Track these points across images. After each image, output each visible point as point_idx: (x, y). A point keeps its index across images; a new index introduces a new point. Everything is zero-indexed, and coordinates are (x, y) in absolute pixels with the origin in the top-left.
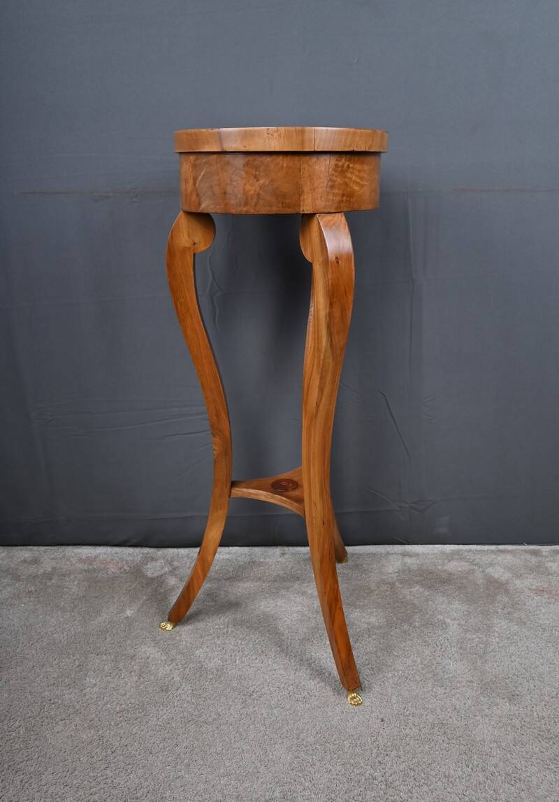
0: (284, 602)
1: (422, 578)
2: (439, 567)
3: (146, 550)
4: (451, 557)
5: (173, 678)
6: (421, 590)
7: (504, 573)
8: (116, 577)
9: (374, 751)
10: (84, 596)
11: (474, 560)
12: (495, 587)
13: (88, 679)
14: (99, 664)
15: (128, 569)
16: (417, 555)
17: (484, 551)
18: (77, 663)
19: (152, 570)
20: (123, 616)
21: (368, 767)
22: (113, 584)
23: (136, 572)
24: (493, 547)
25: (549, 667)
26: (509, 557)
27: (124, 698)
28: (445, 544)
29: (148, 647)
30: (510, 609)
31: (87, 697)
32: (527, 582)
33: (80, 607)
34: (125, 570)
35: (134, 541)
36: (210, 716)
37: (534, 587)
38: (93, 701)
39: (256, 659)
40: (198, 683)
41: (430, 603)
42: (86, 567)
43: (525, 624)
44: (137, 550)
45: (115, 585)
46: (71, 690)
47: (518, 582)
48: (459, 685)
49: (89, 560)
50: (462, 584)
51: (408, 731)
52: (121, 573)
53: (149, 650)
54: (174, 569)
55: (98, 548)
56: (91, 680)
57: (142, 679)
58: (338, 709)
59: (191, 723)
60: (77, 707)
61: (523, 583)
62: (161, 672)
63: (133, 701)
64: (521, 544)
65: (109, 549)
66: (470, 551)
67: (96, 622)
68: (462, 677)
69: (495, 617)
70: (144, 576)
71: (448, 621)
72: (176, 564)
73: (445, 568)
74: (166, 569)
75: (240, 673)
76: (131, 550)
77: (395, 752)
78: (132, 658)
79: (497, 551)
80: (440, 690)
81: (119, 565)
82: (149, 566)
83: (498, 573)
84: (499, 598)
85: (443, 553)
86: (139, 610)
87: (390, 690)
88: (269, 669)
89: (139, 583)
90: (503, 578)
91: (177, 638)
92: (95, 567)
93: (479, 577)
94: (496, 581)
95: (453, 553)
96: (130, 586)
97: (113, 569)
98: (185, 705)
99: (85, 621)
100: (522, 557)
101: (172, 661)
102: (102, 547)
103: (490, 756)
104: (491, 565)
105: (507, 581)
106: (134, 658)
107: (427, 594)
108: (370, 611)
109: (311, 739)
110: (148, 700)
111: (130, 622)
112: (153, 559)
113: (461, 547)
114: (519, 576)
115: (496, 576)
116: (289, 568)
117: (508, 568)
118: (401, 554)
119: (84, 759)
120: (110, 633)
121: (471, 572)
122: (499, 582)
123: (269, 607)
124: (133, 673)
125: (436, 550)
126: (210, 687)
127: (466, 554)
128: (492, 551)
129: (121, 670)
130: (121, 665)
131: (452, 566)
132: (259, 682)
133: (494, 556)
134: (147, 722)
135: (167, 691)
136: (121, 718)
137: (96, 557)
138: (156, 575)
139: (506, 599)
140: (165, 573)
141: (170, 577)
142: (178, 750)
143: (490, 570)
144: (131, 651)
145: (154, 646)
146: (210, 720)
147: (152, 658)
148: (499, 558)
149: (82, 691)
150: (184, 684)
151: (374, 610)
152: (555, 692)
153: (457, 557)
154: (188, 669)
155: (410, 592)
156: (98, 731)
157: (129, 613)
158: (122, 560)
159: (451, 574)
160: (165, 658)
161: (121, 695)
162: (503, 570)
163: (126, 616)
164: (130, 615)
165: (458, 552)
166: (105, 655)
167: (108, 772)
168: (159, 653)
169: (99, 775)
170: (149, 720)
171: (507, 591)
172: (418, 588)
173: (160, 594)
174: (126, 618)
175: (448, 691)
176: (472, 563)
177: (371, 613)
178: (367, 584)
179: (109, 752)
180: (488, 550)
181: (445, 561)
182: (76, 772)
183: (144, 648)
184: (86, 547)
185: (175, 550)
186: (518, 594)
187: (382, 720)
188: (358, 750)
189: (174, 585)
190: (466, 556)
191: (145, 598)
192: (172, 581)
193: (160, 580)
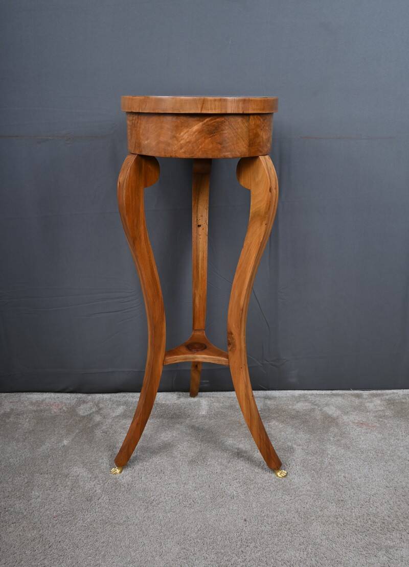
0: (179, 434)
1: (278, 415)
2: (290, 407)
3: (80, 395)
4: (298, 399)
5: (96, 491)
6: (276, 424)
7: (336, 411)
8: (57, 415)
9: (239, 543)
10: (33, 430)
11: (315, 402)
12: (330, 421)
13: (33, 492)
14: (42, 481)
15: (66, 409)
16: (274, 398)
17: (322, 395)
18: (26, 481)
19: (83, 410)
20: (61, 445)
21: (234, 555)
22: (55, 421)
23: (72, 411)
24: (329, 392)
25: (365, 480)
26: (340, 399)
27: (60, 506)
28: (294, 390)
29: (79, 468)
30: (338, 437)
31: (32, 506)
32: (352, 418)
33: (30, 438)
34: (64, 411)
35: (71, 389)
36: (121, 519)
37: (356, 421)
38: (37, 509)
39: (156, 476)
40: (113, 494)
41: (283, 433)
42: (35, 408)
43: (349, 449)
44: (73, 395)
45: (56, 422)
46: (21, 501)
47: (345, 418)
48: (301, 493)
49: (38, 403)
50: (306, 419)
51: (263, 528)
52: (61, 413)
53: (79, 470)
54: (100, 409)
55: (44, 394)
56: (35, 493)
57: (73, 492)
58: (214, 513)
59: (107, 524)
60: (25, 513)
61: (349, 418)
62: (88, 486)
63: (66, 508)
64: (349, 389)
65: (53, 395)
66: (312, 395)
67: (41, 449)
68: (303, 488)
69: (328, 443)
70: (77, 415)
71: (295, 446)
72: (101, 405)
73: (294, 407)
74: (94, 410)
75: (144, 486)
76: (68, 395)
77: (253, 544)
78: (66, 476)
79: (332, 395)
80: (287, 498)
81: (60, 407)
82: (82, 407)
83: (332, 411)
84: (331, 429)
85: (293, 396)
86: (72, 440)
87: (251, 498)
88: (166, 483)
89: (73, 420)
90: (334, 415)
91: (100, 461)
92: (42, 408)
93: (318, 414)
94: (330, 417)
95: (300, 396)
96: (67, 422)
97: (55, 410)
98: (104, 511)
99: (33, 449)
100: (349, 399)
101: (95, 478)
102: (47, 393)
103: (321, 546)
104: (327, 405)
105: (338, 416)
106: (68, 476)
107: (281, 426)
108: (239, 439)
109: (194, 535)
110: (77, 507)
111: (66, 449)
112: (84, 402)
113: (306, 392)
114: (347, 413)
115: (330, 413)
116: (183, 408)
117: (338, 408)
118: (263, 397)
119: (28, 552)
120: (51, 457)
121: (313, 410)
122: (332, 418)
123: (167, 437)
124: (66, 488)
125: (288, 395)
126: (123, 498)
127: (310, 397)
128: (328, 395)
129: (57, 485)
130: (58, 482)
131: (300, 406)
132: (158, 493)
133: (329, 399)
134: (75, 524)
135: (91, 500)
136: (57, 522)
137: (43, 401)
138: (86, 414)
139: (336, 430)
140: (93, 413)
141: (96, 416)
142: (97, 544)
143: (326, 409)
144: (65, 471)
145: (83, 467)
146: (122, 521)
147: (82, 476)
148: (333, 400)
149: (29, 501)
150: (103, 495)
151: (243, 439)
152: (368, 498)
153: (303, 399)
154: (106, 484)
155: (269, 425)
156: (39, 531)
157: (65, 442)
158: (62, 402)
159: (298, 412)
160: (91, 476)
161: (57, 504)
162: (335, 409)
163: (63, 445)
164: (66, 444)
165: (304, 396)
166: (47, 474)
167: (46, 561)
168: (87, 473)
169: (39, 564)
170: (77, 522)
171: (337, 424)
172: (274, 422)
173: (89, 428)
174: (64, 446)
175: (293, 498)
176: (313, 404)
177: (240, 441)
178: (238, 420)
179: (47, 547)
180: (325, 394)
181: (295, 402)
182: (22, 562)
183: (75, 469)
184: (36, 393)
185: (101, 395)
186: (345, 426)
187: (245, 521)
188: (227, 542)
189: (99, 421)
190: (309, 399)
191: (77, 431)
192: (98, 418)
193: (89, 417)
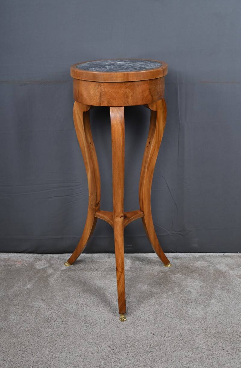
0: (109, 281)
1: (181, 270)
2: (192, 264)
3: (36, 255)
4: (198, 259)
5: (53, 316)
6: (180, 276)
7: (225, 267)
8: (20, 269)
9: (149, 347)
10: (4, 278)
11: (210, 261)
12: (220, 274)
13: (10, 317)
14: (15, 310)
15: (26, 264)
16: (180, 258)
17: (217, 256)
18: (5, 310)
19: (39, 265)
20: (26, 288)
21: (145, 353)
22: (19, 272)
23: (31, 266)
24: (222, 254)
25: (238, 312)
26: (229, 259)
27: (29, 325)
28: (196, 253)
29: (40, 302)
30: (224, 285)
31: (11, 325)
32: (236, 272)
33: (3, 283)
34: (25, 265)
35: (30, 250)
36: (71, 333)
37: (239, 274)
38: (14, 326)
39: (94, 308)
40: (65, 318)
41: (184, 282)
42: (4, 264)
43: (230, 292)
44: (31, 255)
45: (20, 273)
46: (3, 321)
47: (231, 272)
48: (192, 319)
49: (5, 260)
50: (202, 272)
51: (165, 339)
52: (23, 267)
53: (39, 304)
54: (52, 265)
55: (10, 254)
56: (12, 317)
57: (37, 317)
58: (133, 330)
59: (62, 336)
60: (7, 329)
61: (234, 272)
62: (47, 314)
63: (33, 326)
64: (237, 252)
65: (16, 255)
66: (209, 256)
67: (12, 291)
68: (195, 316)
69: (216, 289)
70: (35, 268)
71: (192, 290)
72: (52, 262)
73: (195, 265)
74: (47, 265)
75: (86, 314)
76: (27, 255)
77: (158, 347)
78: (32, 307)
79: (223, 256)
80: (183, 322)
81: (22, 263)
82: (38, 263)
83: (222, 267)
84: (220, 279)
85: (194, 257)
86: (34, 285)
87: (159, 321)
88: (100, 312)
89: (33, 272)
90: (224, 270)
91: (54, 298)
92: (9, 263)
93: (211, 269)
94: (220, 271)
95: (200, 257)
96: (29, 273)
97: (18, 265)
98: (59, 328)
99: (6, 290)
100: (236, 259)
101: (52, 308)
102: (11, 254)
103: (202, 349)
104: (219, 263)
105: (226, 271)
106: (33, 307)
107: (183, 277)
108: (152, 286)
109: (119, 342)
110: (40, 326)
111: (29, 291)
112: (39, 260)
113: (205, 254)
114: (233, 269)
115: (220, 269)
116: (112, 265)
117: (227, 265)
118: (172, 257)
119: (12, 350)
120: (19, 296)
121: (209, 266)
122: (221, 272)
123: (101, 284)
124: (32, 314)
125: (191, 256)
126: (71, 320)
127: (207, 257)
128: (221, 256)
129: (26, 313)
130: (26, 311)
131: (199, 264)
132: (95, 318)
133: (221, 259)
134: (41, 335)
135: (50, 322)
136: (28, 334)
137: (9, 259)
138: (41, 268)
139: (223, 280)
140: (47, 267)
141: (49, 269)
142: (56, 347)
143: (218, 266)
144: (31, 305)
145: (42, 302)
146: (71, 334)
147: (42, 307)
148: (224, 260)
149: (8, 322)
150: (58, 319)
151: (155, 285)
152: (238, 323)
153: (202, 259)
154: (60, 312)
155: (174, 277)
156: (18, 339)
157: (29, 286)
158: (23, 260)
159: (197, 268)
160: (48, 307)
161: (27, 324)
162: (225, 266)
163: (27, 288)
164: (29, 287)
165: (203, 257)
166: (18, 306)
167: (24, 355)
168: (45, 305)
169: (20, 356)
170: (42, 334)
171: (224, 276)
172: (179, 274)
173: (44, 277)
174: (28, 289)
175: (187, 322)
176: (209, 262)
177: (153, 287)
178: (153, 273)
179: (24, 347)
180: (218, 256)
181: (195, 261)
182: (9, 355)
183: (37, 303)
184: (3, 253)
185: (51, 255)
186: (230, 278)
187: (154, 334)
188: (141, 346)
189: (51, 273)
190: (206, 259)
191: (36, 279)
192: (50, 271)
193: (44, 270)
